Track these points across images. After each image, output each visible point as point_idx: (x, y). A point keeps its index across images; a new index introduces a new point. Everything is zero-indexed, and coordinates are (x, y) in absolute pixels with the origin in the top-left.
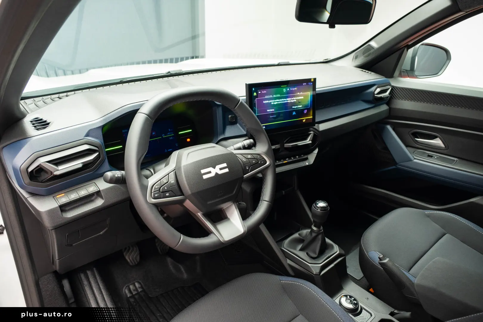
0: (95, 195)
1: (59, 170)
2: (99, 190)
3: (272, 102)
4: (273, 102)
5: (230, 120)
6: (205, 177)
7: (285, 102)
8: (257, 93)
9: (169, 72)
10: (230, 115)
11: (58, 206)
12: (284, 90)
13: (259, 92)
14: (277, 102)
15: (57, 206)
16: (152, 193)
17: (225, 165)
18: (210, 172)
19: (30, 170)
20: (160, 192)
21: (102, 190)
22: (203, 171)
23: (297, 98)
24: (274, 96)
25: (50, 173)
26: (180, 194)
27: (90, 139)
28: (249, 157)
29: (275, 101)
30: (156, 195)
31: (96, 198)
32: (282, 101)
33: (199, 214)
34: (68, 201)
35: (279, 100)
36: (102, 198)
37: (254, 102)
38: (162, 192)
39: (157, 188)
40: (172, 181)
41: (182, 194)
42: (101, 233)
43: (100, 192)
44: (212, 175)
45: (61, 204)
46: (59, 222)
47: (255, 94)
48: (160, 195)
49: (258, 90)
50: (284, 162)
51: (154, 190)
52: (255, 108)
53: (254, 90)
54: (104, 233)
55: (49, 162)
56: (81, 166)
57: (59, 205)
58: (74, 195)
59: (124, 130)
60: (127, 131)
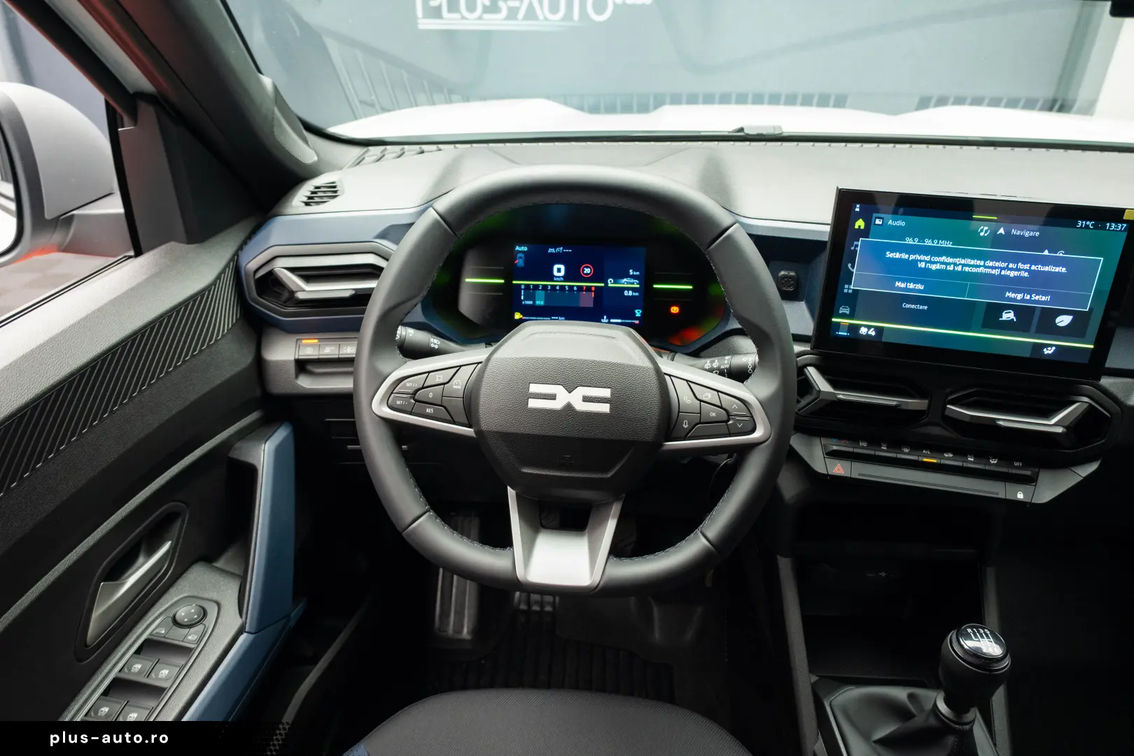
1: (307, 291)
3: (921, 261)
4: (927, 262)
6: (533, 404)
7: (974, 270)
8: (868, 223)
9: (741, 130)
10: (784, 270)
11: (292, 358)
12: (984, 231)
13: (878, 222)
14: (943, 263)
16: (392, 393)
17: (606, 393)
18: (552, 397)
19: (258, 275)
20: (413, 398)
22: (534, 388)
23: (1033, 267)
24: (928, 243)
26: (465, 420)
28: (707, 397)
29: (936, 259)
30: (398, 403)
32: (964, 265)
33: (509, 488)
34: (315, 356)
35: (951, 260)
37: (853, 248)
38: (419, 401)
39: (408, 388)
40: (461, 386)
41: (473, 423)
44: (557, 405)
45: (299, 357)
47: (860, 224)
48: (411, 405)
49: (875, 215)
50: (925, 460)
51: (400, 389)
52: (849, 265)
53: (857, 210)
55: (292, 270)
56: (347, 294)
58: (331, 348)
59: (520, 246)
60: (525, 249)
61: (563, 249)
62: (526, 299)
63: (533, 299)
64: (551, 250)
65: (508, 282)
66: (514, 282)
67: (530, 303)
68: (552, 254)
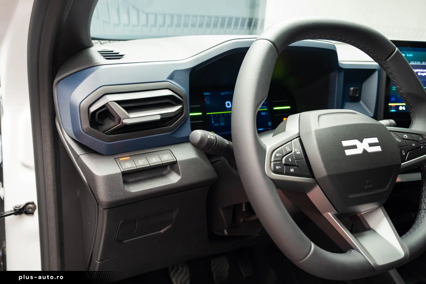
0: (169, 168)
1: (130, 118)
2: (175, 160)
3: (419, 72)
4: (421, 72)
5: (351, 94)
6: (348, 152)
10: (352, 87)
15: (119, 171)
16: (271, 162)
17: (375, 140)
18: (355, 147)
19: (93, 109)
20: (282, 163)
21: (179, 161)
22: (345, 143)
25: (117, 120)
26: (308, 173)
27: (174, 84)
28: (405, 136)
30: (277, 167)
31: (169, 173)
33: (329, 213)
34: (133, 167)
36: (178, 173)
38: (285, 165)
39: (278, 157)
40: (298, 151)
41: (311, 174)
42: (162, 231)
43: (176, 165)
45: (124, 170)
46: (119, 196)
48: (282, 168)
51: (274, 158)
54: (165, 232)
55: (119, 102)
56: (158, 117)
57: (122, 170)
58: (143, 161)
59: (206, 93)
60: (209, 94)
61: (228, 92)
62: (215, 123)
63: (218, 122)
64: (222, 94)
65: (204, 113)
66: (207, 114)
67: (217, 125)
68: (223, 95)
